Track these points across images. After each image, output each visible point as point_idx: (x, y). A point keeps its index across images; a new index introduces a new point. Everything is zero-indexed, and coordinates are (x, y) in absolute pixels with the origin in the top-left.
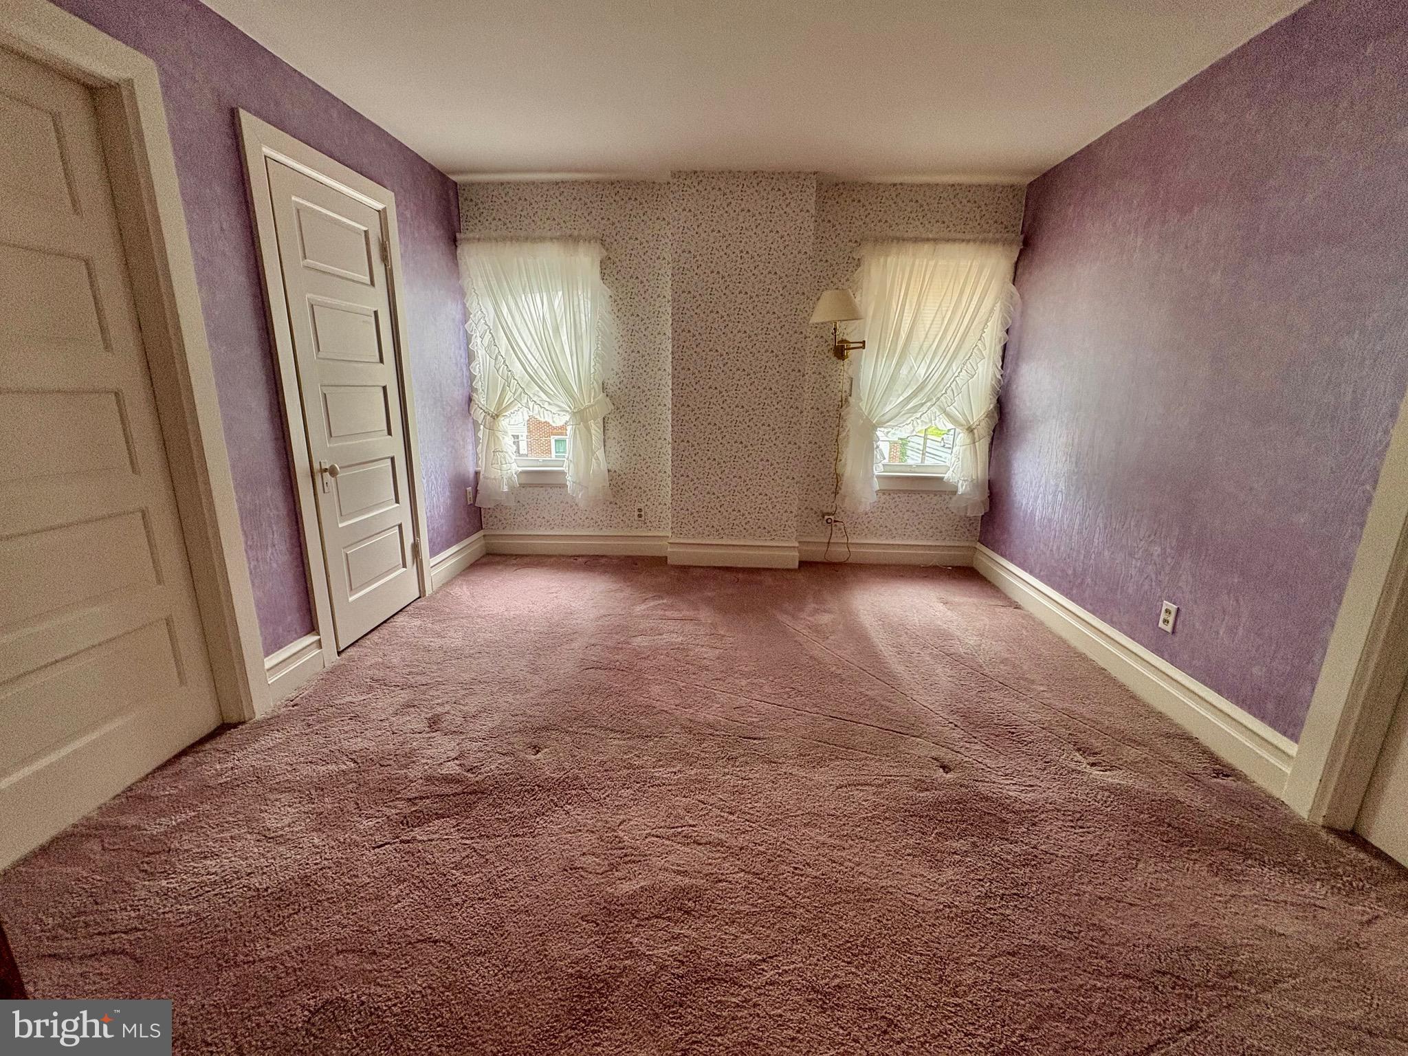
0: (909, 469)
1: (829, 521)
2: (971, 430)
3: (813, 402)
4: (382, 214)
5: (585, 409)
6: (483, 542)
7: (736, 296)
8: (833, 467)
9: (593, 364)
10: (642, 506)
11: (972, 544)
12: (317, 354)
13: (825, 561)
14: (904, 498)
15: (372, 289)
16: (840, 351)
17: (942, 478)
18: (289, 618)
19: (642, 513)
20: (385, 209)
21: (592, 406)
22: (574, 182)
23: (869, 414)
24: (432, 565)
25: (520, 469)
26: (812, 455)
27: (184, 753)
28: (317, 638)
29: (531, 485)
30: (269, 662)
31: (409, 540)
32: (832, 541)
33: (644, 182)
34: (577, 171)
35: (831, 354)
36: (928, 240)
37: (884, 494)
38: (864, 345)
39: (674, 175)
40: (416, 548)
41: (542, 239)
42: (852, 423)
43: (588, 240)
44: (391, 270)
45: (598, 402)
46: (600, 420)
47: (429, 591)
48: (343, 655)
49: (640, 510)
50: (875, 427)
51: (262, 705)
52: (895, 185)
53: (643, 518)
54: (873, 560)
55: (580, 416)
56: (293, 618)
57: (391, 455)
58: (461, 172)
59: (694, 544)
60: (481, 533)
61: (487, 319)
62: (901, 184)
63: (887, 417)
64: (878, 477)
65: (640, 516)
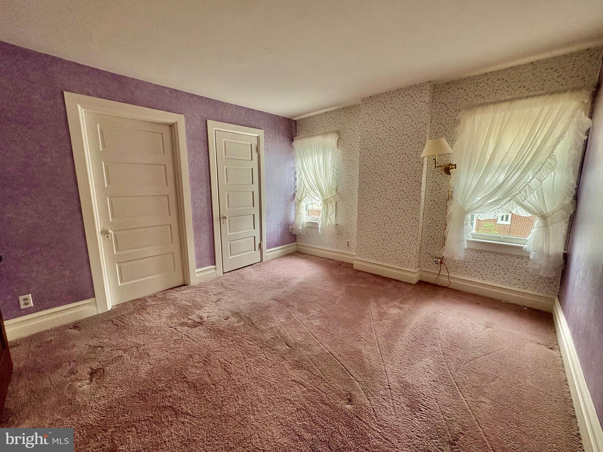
0: (498, 239)
1: (437, 262)
2: (544, 217)
3: (432, 197)
4: (258, 138)
5: (327, 199)
6: (296, 246)
7: (387, 148)
8: (443, 232)
9: (331, 181)
10: (349, 241)
11: (553, 297)
12: (226, 183)
13: (434, 283)
14: (493, 256)
15: (252, 161)
16: (447, 170)
17: (521, 248)
18: (207, 259)
19: (349, 244)
20: (259, 136)
21: (330, 198)
22: (331, 112)
23: (463, 205)
24: (267, 252)
25: (307, 221)
26: (430, 225)
27: (171, 289)
28: (215, 267)
29: (312, 228)
30: (197, 270)
31: (258, 242)
32: (440, 273)
33: (355, 105)
34: (333, 106)
35: (443, 172)
36: (505, 101)
37: (477, 252)
38: (456, 167)
39: (362, 101)
40: (260, 245)
41: (317, 135)
42: (453, 209)
43: (334, 132)
44: (260, 154)
45: (333, 196)
46: (334, 204)
47: (264, 260)
48: (224, 274)
49: (348, 243)
50: (466, 213)
51: (193, 281)
52: (486, 74)
53: (349, 246)
54: (469, 290)
55: (326, 202)
56: (208, 259)
57: (253, 213)
58: (295, 117)
59: (365, 261)
60: (295, 243)
61: (299, 166)
62: (491, 72)
63: (475, 206)
64: (468, 241)
65: (348, 245)
